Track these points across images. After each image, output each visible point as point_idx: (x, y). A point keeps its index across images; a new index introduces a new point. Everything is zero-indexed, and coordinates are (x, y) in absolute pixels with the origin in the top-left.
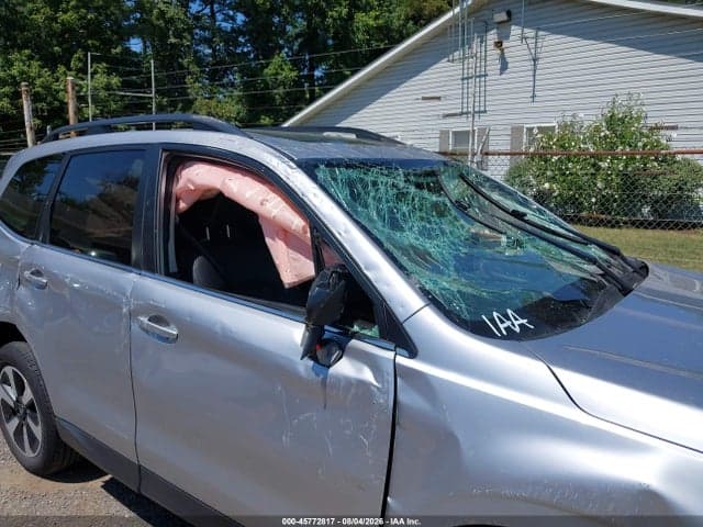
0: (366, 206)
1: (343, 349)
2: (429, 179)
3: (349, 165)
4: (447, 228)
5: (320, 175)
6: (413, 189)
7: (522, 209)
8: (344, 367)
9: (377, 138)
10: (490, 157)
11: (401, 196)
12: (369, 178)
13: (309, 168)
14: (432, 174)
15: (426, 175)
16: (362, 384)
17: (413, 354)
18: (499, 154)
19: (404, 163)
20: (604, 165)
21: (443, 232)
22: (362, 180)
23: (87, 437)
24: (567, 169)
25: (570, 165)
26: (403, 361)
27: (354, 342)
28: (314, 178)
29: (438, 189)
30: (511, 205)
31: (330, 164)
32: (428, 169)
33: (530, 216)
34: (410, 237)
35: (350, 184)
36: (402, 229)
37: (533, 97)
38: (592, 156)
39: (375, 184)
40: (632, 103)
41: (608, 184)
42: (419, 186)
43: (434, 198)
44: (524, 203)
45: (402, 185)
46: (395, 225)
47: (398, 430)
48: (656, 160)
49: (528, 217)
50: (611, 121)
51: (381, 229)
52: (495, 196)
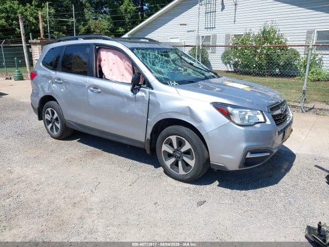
0: (146, 59)
1: (139, 90)
2: (165, 53)
3: (143, 49)
4: (168, 66)
5: (135, 52)
6: (160, 56)
7: (192, 62)
8: (139, 94)
9: (155, 41)
10: (217, 47)
11: (156, 57)
12: (148, 53)
13: (132, 50)
14: (167, 52)
15: (165, 52)
16: (143, 96)
17: (153, 89)
18: (220, 46)
19: (158, 49)
20: (259, 51)
21: (167, 67)
22: (145, 53)
23: (76, 124)
24: (245, 52)
25: (246, 51)
26: (151, 91)
27: (142, 89)
28: (133, 52)
29: (168, 56)
30: (190, 61)
31: (137, 49)
32: (165, 51)
33: (195, 64)
34: (157, 68)
35: (142, 54)
36: (156, 66)
37: (235, 21)
38: (255, 47)
39: (149, 54)
40: (273, 25)
41: (260, 58)
42: (162, 55)
43: (166, 59)
44: (194, 61)
45: (157, 55)
46: (154, 65)
47: (150, 105)
48: (280, 49)
49: (194, 65)
50: (264, 32)
51: (149, 65)
52: (186, 59)
